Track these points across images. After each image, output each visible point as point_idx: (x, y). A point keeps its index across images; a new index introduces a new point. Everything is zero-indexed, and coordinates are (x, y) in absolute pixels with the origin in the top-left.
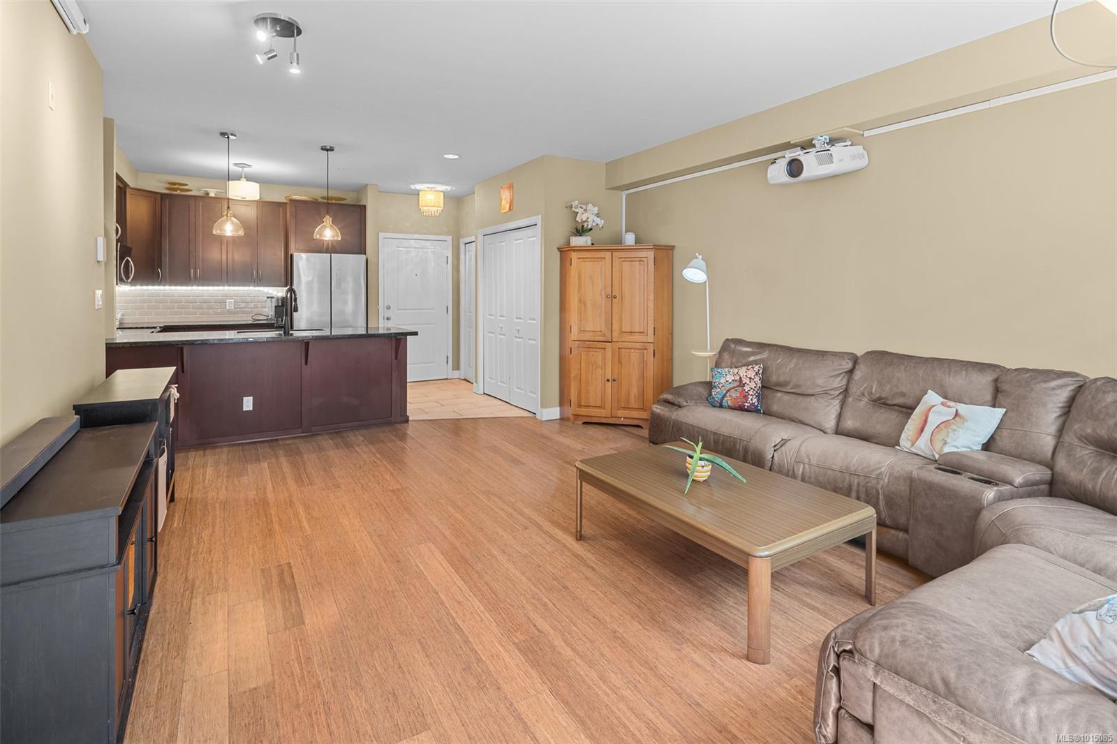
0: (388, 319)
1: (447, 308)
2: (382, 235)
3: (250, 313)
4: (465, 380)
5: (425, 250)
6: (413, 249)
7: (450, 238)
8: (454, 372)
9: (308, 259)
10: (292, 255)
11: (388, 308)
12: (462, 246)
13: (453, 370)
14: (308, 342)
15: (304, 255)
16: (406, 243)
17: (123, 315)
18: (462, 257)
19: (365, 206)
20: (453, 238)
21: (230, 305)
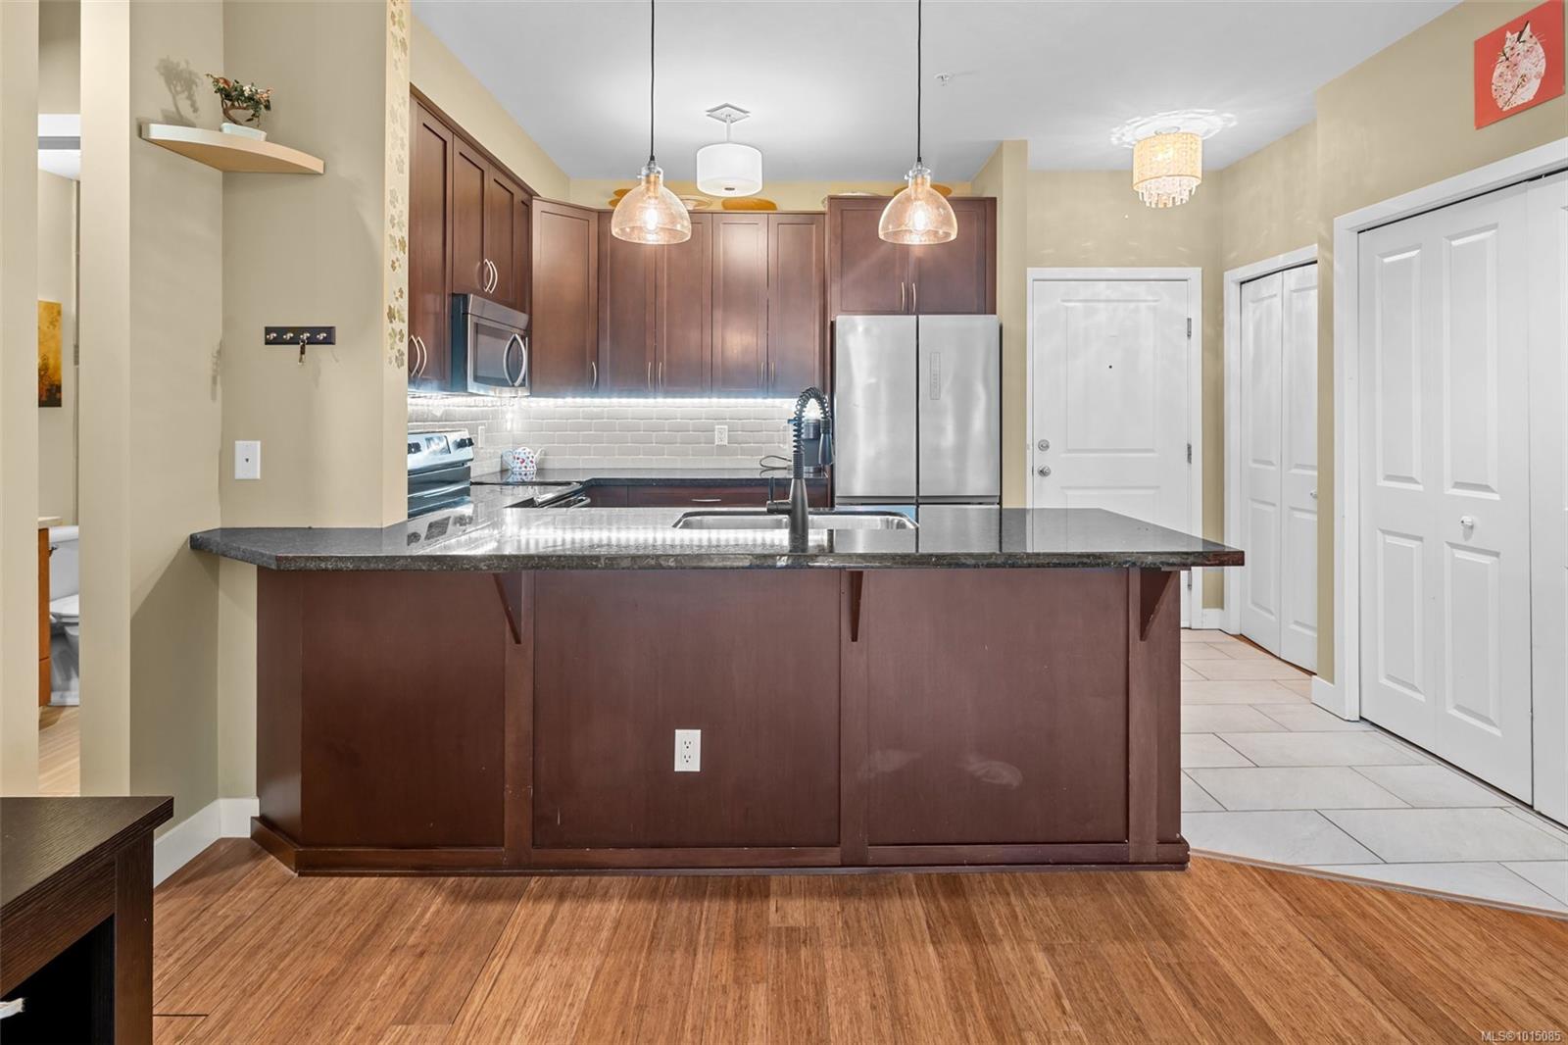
0: (1042, 473)
1: (1189, 448)
2: (1032, 272)
3: (758, 451)
4: (1242, 637)
5: (1132, 306)
6: (1102, 305)
7: (1195, 274)
8: (1207, 610)
9: (867, 331)
10: (833, 324)
11: (1044, 446)
12: (1231, 291)
13: (1204, 607)
14: (861, 573)
15: (860, 321)
16: (1085, 291)
17: (545, 455)
18: (1231, 317)
19: (994, 200)
20: (1202, 271)
21: (721, 437)
